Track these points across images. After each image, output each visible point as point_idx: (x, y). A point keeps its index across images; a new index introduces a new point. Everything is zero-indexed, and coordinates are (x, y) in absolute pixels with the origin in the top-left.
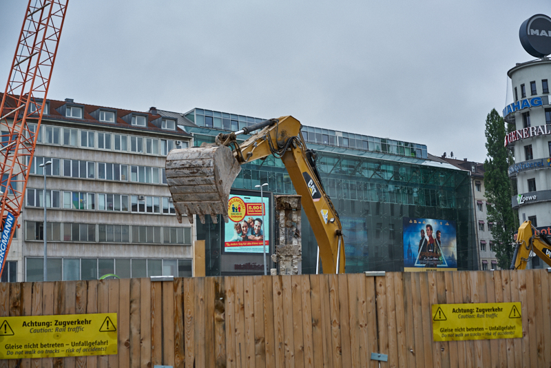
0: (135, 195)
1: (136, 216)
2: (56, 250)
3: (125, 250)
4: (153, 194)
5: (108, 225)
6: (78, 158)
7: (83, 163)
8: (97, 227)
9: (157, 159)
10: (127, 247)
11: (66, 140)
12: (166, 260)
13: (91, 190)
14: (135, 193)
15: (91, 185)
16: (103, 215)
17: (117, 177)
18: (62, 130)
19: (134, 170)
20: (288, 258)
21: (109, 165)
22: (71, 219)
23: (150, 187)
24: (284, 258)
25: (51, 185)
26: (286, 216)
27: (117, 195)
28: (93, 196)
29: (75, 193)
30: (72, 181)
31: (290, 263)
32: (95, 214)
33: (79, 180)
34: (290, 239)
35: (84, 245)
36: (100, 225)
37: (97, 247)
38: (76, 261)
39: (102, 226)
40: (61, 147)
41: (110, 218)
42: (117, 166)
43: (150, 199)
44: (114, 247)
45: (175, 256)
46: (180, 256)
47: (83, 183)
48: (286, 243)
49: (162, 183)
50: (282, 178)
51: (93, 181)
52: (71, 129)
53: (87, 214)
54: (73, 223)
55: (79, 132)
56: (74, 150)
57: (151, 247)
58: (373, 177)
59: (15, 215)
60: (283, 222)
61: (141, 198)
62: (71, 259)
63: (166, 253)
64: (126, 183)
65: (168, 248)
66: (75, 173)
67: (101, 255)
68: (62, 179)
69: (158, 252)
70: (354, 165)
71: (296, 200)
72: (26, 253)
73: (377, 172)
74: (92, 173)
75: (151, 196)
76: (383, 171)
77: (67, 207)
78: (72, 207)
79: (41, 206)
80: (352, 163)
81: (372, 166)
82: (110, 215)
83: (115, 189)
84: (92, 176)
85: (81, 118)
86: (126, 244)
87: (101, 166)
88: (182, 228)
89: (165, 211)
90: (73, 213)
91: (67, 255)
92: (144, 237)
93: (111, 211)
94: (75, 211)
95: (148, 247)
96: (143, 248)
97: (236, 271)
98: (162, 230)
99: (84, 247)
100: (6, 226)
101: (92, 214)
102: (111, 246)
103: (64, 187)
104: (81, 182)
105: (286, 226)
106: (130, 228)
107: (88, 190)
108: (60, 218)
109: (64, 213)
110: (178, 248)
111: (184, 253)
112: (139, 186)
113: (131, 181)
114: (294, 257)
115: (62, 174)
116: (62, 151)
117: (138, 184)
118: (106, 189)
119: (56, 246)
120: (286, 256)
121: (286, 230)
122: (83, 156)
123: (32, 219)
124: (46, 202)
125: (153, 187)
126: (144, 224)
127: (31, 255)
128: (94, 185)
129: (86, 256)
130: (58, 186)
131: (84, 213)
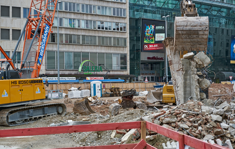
0: (99, 21)
1: (100, 32)
2: (61, 48)
3: (94, 48)
4: (108, 21)
5: (86, 36)
6: (72, 1)
7: (74, 4)
8: (81, 37)
9: (110, 2)
10: (95, 47)
12: (114, 54)
14: (99, 20)
15: (78, 15)
16: (84, 30)
17: (91, 11)
19: (99, 8)
21: (87, 5)
22: (68, 32)
23: (107, 17)
27: (91, 21)
28: (79, 21)
29: (70, 19)
30: (69, 13)
32: (80, 30)
33: (72, 13)
35: (74, 45)
36: (82, 35)
37: (81, 46)
38: (71, 53)
39: (83, 36)
41: (87, 33)
42: (90, 5)
43: (107, 23)
44: (89, 47)
45: (119, 52)
46: (121, 52)
47: (74, 15)
49: (113, 15)
50: (172, 14)
51: (79, 13)
53: (76, 30)
54: (69, 34)
57: (107, 47)
58: (217, 14)
59: (50, 26)
61: (102, 23)
62: (68, 52)
63: (114, 50)
64: (95, 15)
65: (115, 48)
66: (70, 9)
67: (83, 51)
68: (64, 12)
69: (111, 50)
70: (208, 8)
73: (219, 12)
74: (78, 9)
75: (107, 22)
76: (222, 11)
77: (66, 26)
78: (69, 26)
80: (207, 7)
81: (217, 9)
82: (87, 31)
83: (90, 18)
84: (78, 11)
86: (95, 45)
87: (83, 6)
88: (122, 38)
89: (114, 29)
90: (69, 29)
91: (67, 50)
92: (103, 42)
93: (88, 29)
94: (70, 28)
95: (105, 47)
96: (103, 47)
97: (148, 60)
98: (112, 39)
99: (74, 46)
100: (45, 32)
101: (78, 30)
102: (88, 46)
103: (65, 16)
104: (73, 14)
106: (97, 38)
107: (77, 18)
108: (63, 32)
109: (65, 29)
110: (120, 48)
111: (123, 51)
112: (101, 16)
113: (98, 14)
115: (64, 10)
117: (101, 15)
118: (85, 17)
119: (61, 46)
122: (74, 1)
124: (56, 23)
125: (108, 17)
126: (104, 35)
127: (49, 50)
128: (79, 15)
129: (75, 51)
130: (62, 15)
131: (74, 29)
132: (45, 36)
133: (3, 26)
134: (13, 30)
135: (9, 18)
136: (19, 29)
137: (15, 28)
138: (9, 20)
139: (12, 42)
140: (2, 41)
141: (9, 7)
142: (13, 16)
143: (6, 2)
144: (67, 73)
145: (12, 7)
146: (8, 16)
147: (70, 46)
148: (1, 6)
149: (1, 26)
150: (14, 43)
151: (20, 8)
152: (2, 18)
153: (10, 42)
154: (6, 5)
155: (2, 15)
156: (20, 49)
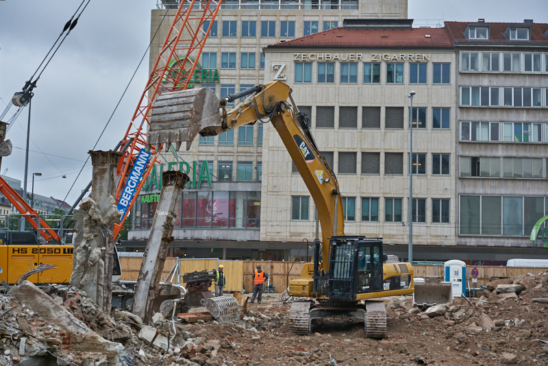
2: (495, 188)
6: (522, 84)
7: (527, 90)
8: (544, 161)
11: (507, 66)
13: (537, 120)
15: (537, 114)
18: (501, 55)
22: (513, 153)
25: (488, 116)
29: (518, 124)
30: (514, 111)
32: (542, 148)
33: (522, 109)
35: (528, 182)
37: (544, 184)
38: (518, 199)
40: (501, 74)
47: (528, 113)
51: (540, 109)
52: (512, 53)
53: (533, 147)
54: (515, 157)
55: (522, 55)
56: (517, 77)
62: (512, 197)
66: (518, 102)
68: (502, 109)
72: (461, 191)
74: (537, 101)
77: (508, 140)
78: (513, 139)
79: (477, 139)
84: (539, 104)
85: (528, 39)
90: (515, 147)
91: (508, 193)
94: (517, 144)
99: (528, 184)
100: (138, 163)
101: (538, 147)
103: (505, 118)
104: (525, 111)
107: (534, 120)
108: (500, 152)
109: (504, 147)
115: (501, 103)
116: (502, 78)
119: (495, 183)
122: (527, 82)
123: (467, 154)
124: (483, 135)
127: (466, 192)
128: (541, 114)
129: (531, 193)
130: (497, 117)
131: (528, 146)
132: (139, 171)
133: (366, 147)
134: (387, 154)
135: (379, 131)
136: (400, 151)
137: (391, 149)
138: (379, 134)
139: (384, 179)
140: (363, 177)
141: (379, 108)
142: (387, 126)
143: (373, 98)
144: (508, 243)
145: (386, 108)
146: (378, 126)
147: (518, 183)
148: (363, 107)
149: (363, 147)
150: (388, 180)
151: (402, 108)
152: (366, 131)
153: (380, 179)
154: (373, 105)
155: (364, 126)
156: (401, 192)
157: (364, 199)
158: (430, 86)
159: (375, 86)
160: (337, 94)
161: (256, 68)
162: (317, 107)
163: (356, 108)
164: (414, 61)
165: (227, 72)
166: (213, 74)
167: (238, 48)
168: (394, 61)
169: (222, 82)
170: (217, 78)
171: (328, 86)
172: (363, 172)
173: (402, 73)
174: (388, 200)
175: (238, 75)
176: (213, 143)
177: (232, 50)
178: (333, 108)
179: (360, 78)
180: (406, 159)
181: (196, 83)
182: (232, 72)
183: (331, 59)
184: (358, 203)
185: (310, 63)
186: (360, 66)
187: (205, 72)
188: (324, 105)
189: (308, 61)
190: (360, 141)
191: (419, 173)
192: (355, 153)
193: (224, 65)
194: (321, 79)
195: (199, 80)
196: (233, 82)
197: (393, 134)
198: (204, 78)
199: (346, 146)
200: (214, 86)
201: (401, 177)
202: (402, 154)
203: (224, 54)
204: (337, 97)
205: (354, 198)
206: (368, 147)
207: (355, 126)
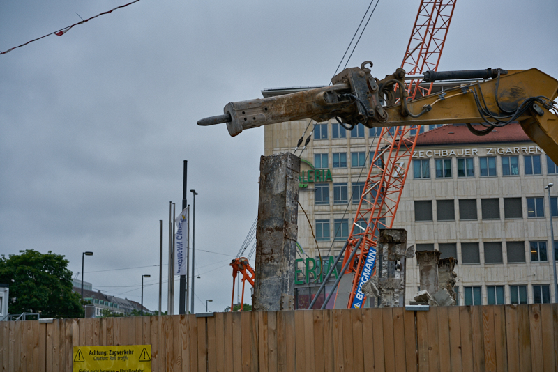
20: (389, 291)
24: (385, 291)
26: (389, 249)
31: (392, 296)
34: (393, 272)
48: (388, 276)
60: (386, 255)
71: (399, 232)
100: (368, 260)
105: (389, 259)
114: (396, 290)
120: (388, 289)
121: (389, 263)
132: (369, 268)
133: (487, 237)
134: (508, 243)
135: (499, 221)
136: (522, 240)
137: (512, 238)
138: (500, 224)
139: (508, 267)
140: (487, 266)
141: (498, 199)
142: (507, 216)
143: (491, 190)
145: (504, 199)
146: (498, 216)
148: (482, 199)
149: (485, 237)
150: (511, 268)
151: (520, 199)
152: (486, 221)
153: (504, 267)
154: (491, 197)
155: (484, 217)
156: (525, 279)
157: (489, 287)
158: (545, 176)
159: (492, 179)
160: (456, 188)
161: (367, 166)
162: (437, 201)
163: (475, 200)
164: (528, 154)
165: (339, 171)
166: (326, 174)
167: (348, 149)
168: (509, 154)
169: (335, 181)
170: (329, 177)
171: (446, 180)
172: (487, 261)
173: (516, 166)
174: (513, 288)
175: (349, 173)
176: (329, 239)
177: (342, 150)
178: (452, 201)
179: (477, 171)
180: (527, 247)
181: (309, 183)
182: (344, 171)
183: (448, 155)
184: (484, 292)
185: (428, 159)
186: (476, 160)
187: (318, 172)
188: (444, 199)
189: (425, 157)
190: (482, 231)
191: (541, 260)
192: (478, 244)
193: (336, 165)
194: (439, 174)
195: (312, 180)
196: (345, 180)
197: (513, 224)
198: (318, 178)
199: (468, 238)
200: (328, 185)
201: (524, 265)
202: (523, 242)
203: (335, 155)
204: (456, 191)
205: (479, 287)
206: (490, 237)
207: (475, 217)
